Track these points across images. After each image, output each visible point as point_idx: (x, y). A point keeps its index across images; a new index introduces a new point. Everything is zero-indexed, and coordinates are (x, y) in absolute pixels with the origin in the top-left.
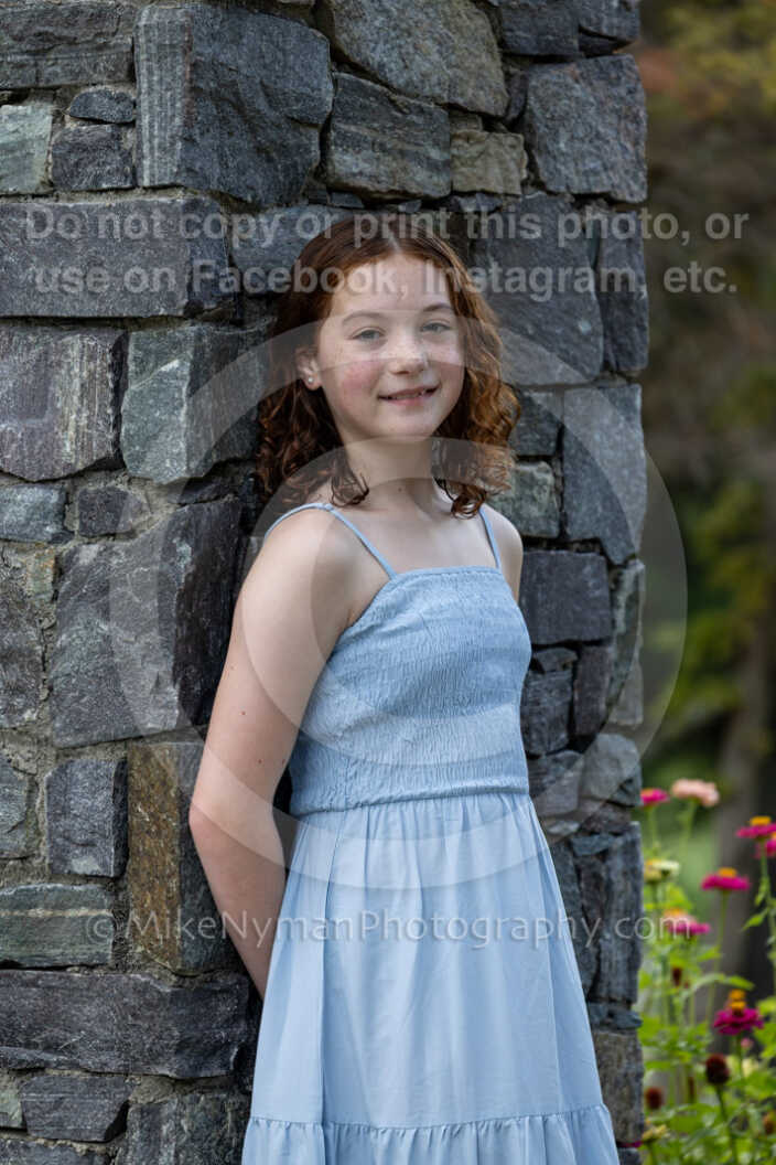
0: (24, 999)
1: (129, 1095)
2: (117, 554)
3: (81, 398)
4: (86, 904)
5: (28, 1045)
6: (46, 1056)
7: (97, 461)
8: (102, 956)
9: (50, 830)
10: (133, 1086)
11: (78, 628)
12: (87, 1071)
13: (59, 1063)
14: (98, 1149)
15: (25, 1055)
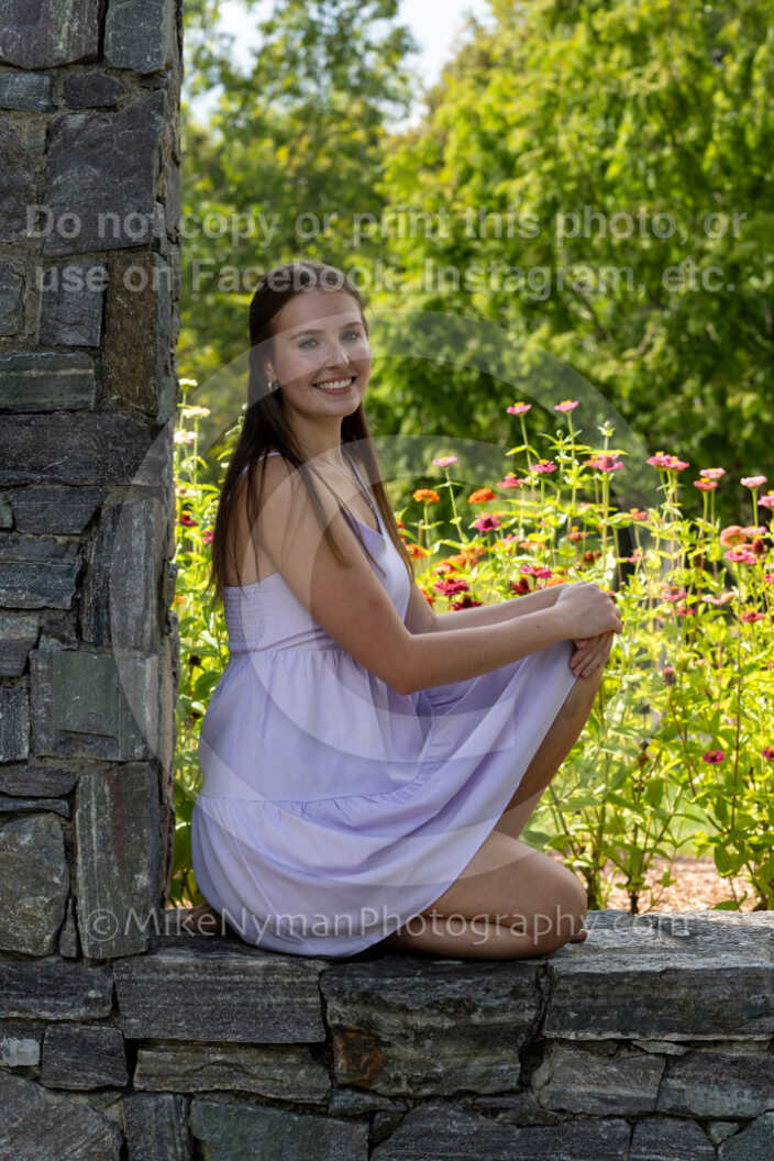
0: (18, 436)
1: (103, 498)
2: (106, 121)
3: (73, 13)
4: (76, 366)
5: (15, 468)
6: (32, 476)
7: (86, 57)
8: (87, 403)
9: (43, 314)
10: (108, 493)
11: (74, 172)
12: (66, 484)
13: (42, 480)
14: (77, 539)
15: (14, 476)
